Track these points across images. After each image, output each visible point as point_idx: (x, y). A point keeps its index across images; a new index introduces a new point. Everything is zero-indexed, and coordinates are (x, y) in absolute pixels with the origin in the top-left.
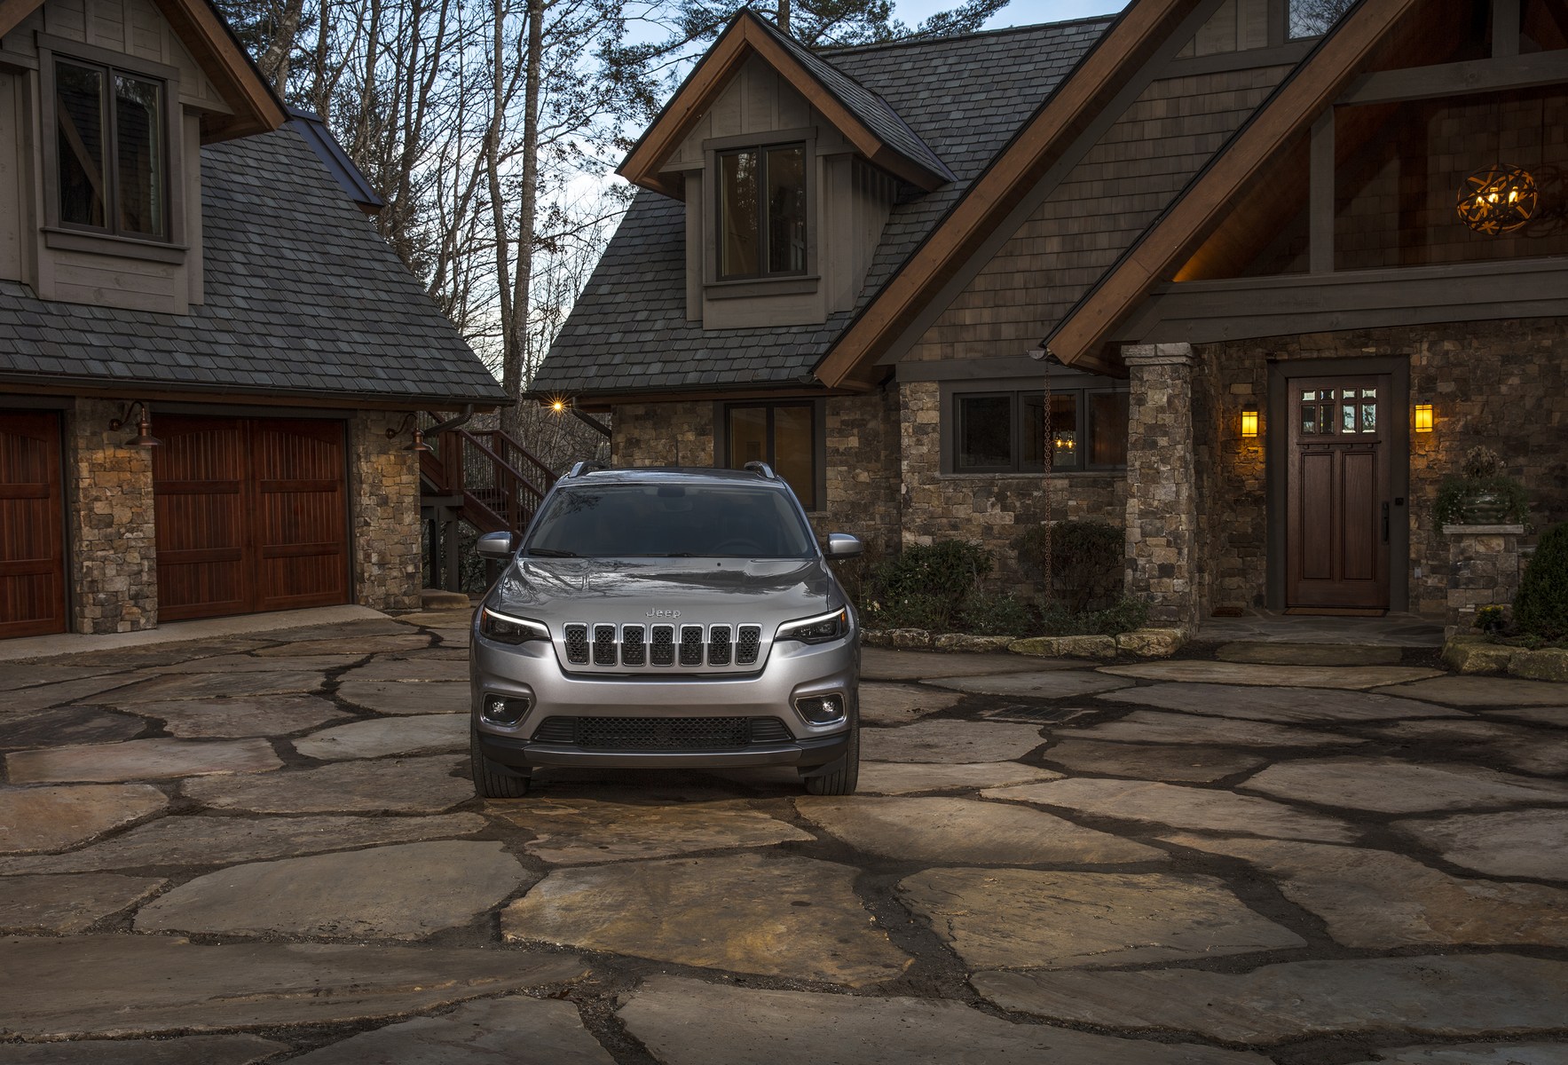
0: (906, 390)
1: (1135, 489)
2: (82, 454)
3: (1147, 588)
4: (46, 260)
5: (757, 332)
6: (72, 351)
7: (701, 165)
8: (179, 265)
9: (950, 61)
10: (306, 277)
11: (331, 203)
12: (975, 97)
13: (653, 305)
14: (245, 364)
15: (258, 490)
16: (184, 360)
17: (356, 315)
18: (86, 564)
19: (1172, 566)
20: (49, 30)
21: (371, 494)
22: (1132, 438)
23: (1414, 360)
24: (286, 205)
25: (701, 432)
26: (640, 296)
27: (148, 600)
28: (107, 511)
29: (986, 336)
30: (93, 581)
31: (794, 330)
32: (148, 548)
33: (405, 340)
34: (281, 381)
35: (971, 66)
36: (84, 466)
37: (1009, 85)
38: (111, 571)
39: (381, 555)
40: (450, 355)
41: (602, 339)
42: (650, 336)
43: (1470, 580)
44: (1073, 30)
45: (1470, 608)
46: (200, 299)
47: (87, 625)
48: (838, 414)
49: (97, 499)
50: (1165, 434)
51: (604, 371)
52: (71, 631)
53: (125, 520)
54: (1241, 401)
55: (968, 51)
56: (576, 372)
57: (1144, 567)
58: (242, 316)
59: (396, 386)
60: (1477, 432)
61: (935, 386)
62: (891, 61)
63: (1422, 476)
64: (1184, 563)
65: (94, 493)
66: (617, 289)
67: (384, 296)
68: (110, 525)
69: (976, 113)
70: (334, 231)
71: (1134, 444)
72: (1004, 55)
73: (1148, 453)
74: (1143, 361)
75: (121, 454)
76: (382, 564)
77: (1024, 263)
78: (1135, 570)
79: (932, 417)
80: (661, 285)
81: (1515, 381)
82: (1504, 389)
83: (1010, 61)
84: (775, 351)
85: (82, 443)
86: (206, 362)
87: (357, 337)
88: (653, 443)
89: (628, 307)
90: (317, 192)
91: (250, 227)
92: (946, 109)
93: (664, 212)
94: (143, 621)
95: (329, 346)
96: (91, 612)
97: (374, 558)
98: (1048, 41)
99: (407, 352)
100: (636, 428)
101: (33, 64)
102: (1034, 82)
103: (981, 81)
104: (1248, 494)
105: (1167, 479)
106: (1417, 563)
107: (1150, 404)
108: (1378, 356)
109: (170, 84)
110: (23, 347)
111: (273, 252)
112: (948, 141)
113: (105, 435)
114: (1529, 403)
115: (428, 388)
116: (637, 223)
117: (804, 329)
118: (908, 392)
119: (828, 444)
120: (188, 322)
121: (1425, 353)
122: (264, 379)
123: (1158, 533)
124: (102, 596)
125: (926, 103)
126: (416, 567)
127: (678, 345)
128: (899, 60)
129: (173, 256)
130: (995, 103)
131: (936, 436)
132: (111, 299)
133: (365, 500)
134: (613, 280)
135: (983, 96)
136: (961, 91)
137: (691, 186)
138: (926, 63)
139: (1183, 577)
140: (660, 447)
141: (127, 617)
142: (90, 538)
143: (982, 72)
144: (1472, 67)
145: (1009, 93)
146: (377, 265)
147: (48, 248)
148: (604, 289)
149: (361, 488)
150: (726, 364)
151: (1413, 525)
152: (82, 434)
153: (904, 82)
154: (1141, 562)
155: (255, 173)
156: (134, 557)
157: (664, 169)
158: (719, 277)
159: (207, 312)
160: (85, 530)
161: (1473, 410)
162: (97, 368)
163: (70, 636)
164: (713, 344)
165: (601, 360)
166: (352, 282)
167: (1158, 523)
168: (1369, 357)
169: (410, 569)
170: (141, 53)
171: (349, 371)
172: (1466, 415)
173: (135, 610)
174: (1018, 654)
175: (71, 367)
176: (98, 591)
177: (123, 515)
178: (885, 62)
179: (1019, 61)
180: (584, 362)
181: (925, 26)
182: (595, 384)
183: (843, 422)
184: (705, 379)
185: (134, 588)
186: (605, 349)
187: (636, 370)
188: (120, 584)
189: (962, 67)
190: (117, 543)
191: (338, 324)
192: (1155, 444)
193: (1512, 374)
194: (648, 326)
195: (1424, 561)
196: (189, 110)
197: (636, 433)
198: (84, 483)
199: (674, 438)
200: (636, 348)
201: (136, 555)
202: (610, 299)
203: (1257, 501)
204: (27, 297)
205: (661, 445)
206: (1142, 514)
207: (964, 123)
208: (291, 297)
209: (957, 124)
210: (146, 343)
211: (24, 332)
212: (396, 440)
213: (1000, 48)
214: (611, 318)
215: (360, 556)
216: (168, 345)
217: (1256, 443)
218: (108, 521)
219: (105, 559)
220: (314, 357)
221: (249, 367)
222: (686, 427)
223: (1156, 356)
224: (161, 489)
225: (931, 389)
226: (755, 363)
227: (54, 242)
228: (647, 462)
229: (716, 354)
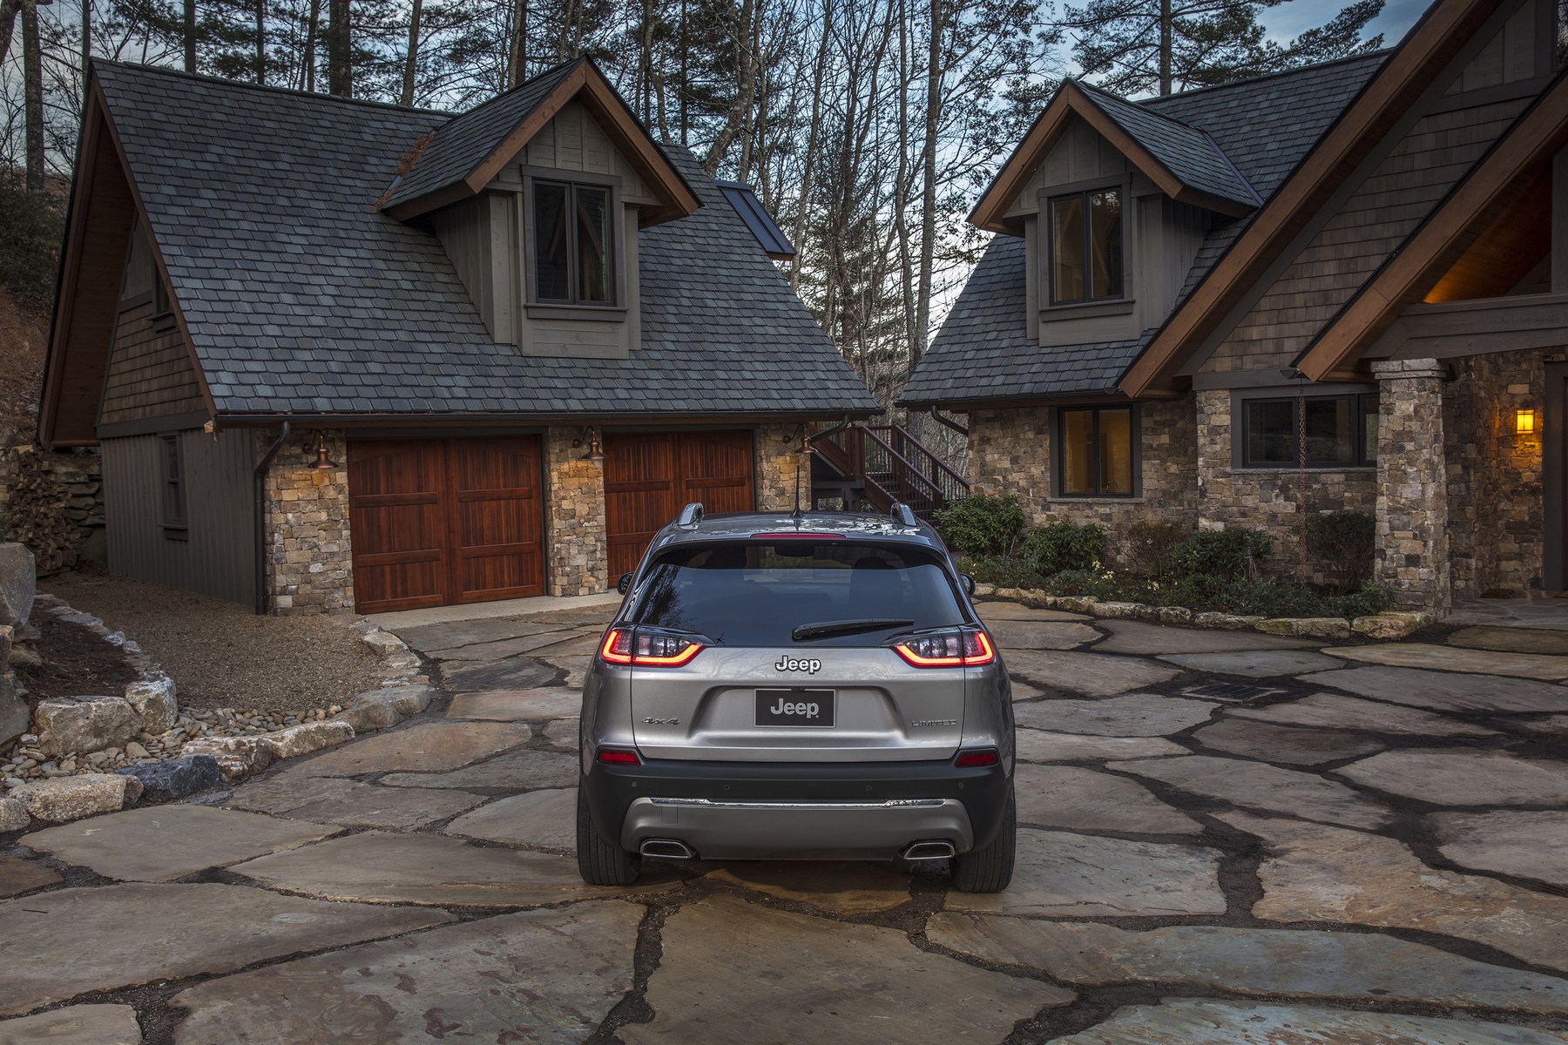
0: (1201, 397)
1: (1384, 489)
2: (553, 466)
3: (1395, 576)
4: (527, 326)
5: (1083, 348)
6: (542, 394)
7: (1036, 210)
8: (622, 323)
9: (1273, 96)
10: (722, 321)
11: (748, 258)
12: (1291, 129)
13: (1002, 326)
14: (668, 394)
15: (684, 487)
16: (622, 394)
17: (759, 348)
18: (557, 546)
19: (1418, 557)
20: (530, 163)
21: (771, 487)
22: (1382, 443)
24: (713, 264)
25: (1039, 431)
26: (992, 319)
27: (600, 572)
28: (571, 507)
29: (1271, 349)
30: (561, 559)
31: (1113, 345)
32: (600, 533)
33: (797, 366)
34: (694, 405)
35: (1290, 100)
36: (554, 475)
37: (1322, 115)
38: (574, 550)
40: (833, 376)
41: (959, 357)
42: (997, 353)
46: (638, 345)
47: (558, 590)
48: (1151, 415)
49: (564, 498)
50: (1412, 440)
51: (959, 383)
52: (547, 594)
53: (584, 513)
54: (1518, 399)
55: (1289, 86)
56: (936, 385)
57: (1392, 557)
58: (670, 356)
59: (785, 404)
61: (1227, 393)
62: (1220, 100)
64: (1429, 554)
65: (562, 494)
66: (975, 313)
67: (784, 331)
68: (573, 517)
69: (1290, 143)
70: (749, 281)
71: (1383, 449)
72: (1321, 87)
73: (1396, 456)
74: (1391, 375)
75: (581, 464)
77: (1303, 285)
78: (1384, 560)
79: (1225, 420)
80: (1010, 309)
83: (1325, 93)
84: (1097, 364)
85: (553, 458)
86: (639, 394)
87: (758, 366)
88: (1000, 441)
89: (982, 328)
90: (738, 250)
91: (683, 285)
92: (1264, 141)
94: (597, 587)
95: (735, 375)
96: (560, 582)
99: (797, 375)
100: (987, 428)
101: (519, 188)
103: (1297, 113)
104: (1525, 485)
105: (1413, 479)
107: (1398, 413)
109: (616, 190)
110: (509, 393)
111: (699, 303)
112: (1262, 171)
113: (569, 451)
115: (811, 404)
116: (995, 256)
117: (1120, 345)
118: (1203, 399)
119: (1144, 441)
120: (628, 365)
122: (681, 405)
123: (1404, 527)
124: (568, 569)
125: (1246, 136)
127: (1019, 360)
128: (1227, 99)
129: (617, 316)
131: (1228, 436)
132: (573, 352)
133: (766, 492)
134: (972, 305)
135: (1297, 127)
136: (1279, 123)
137: (1029, 228)
138: (1251, 100)
139: (1428, 567)
140: (1006, 444)
141: (586, 585)
142: (559, 528)
143: (1299, 105)
146: (781, 306)
147: (529, 319)
148: (965, 314)
149: (763, 483)
150: (1056, 377)
152: (554, 449)
153: (1229, 118)
154: (1389, 552)
155: (691, 240)
156: (591, 540)
157: (1007, 215)
158: (1052, 303)
159: (643, 355)
160: (556, 521)
162: (559, 405)
163: (546, 598)
164: (1047, 358)
165: (957, 374)
166: (758, 321)
167: (1405, 519)
170: (595, 170)
171: (749, 394)
173: (592, 579)
174: (1263, 632)
175: (540, 406)
176: (565, 566)
177: (582, 509)
178: (1215, 101)
179: (1334, 91)
180: (944, 376)
181: (1297, 42)
182: (950, 394)
183: (1156, 422)
184: (1038, 389)
185: (591, 563)
186: (960, 365)
187: (984, 382)
188: (581, 561)
189: (1282, 101)
190: (578, 530)
191: (745, 357)
192: (1402, 449)
194: (996, 344)
196: (628, 206)
197: (988, 433)
198: (554, 488)
199: (1017, 436)
200: (985, 363)
201: (592, 538)
202: (968, 322)
203: (1534, 491)
204: (517, 356)
205: (1007, 442)
206: (1391, 511)
207: (1278, 153)
208: (710, 338)
209: (1271, 155)
210: (595, 384)
211: (511, 382)
212: (791, 444)
216: (611, 384)
217: (1534, 438)
218: (572, 514)
219: (569, 542)
220: (722, 385)
221: (671, 397)
222: (1027, 427)
223: (1403, 371)
224: (609, 489)
225: (1223, 396)
226: (1079, 375)
227: (533, 313)
228: (996, 456)
229: (1048, 368)
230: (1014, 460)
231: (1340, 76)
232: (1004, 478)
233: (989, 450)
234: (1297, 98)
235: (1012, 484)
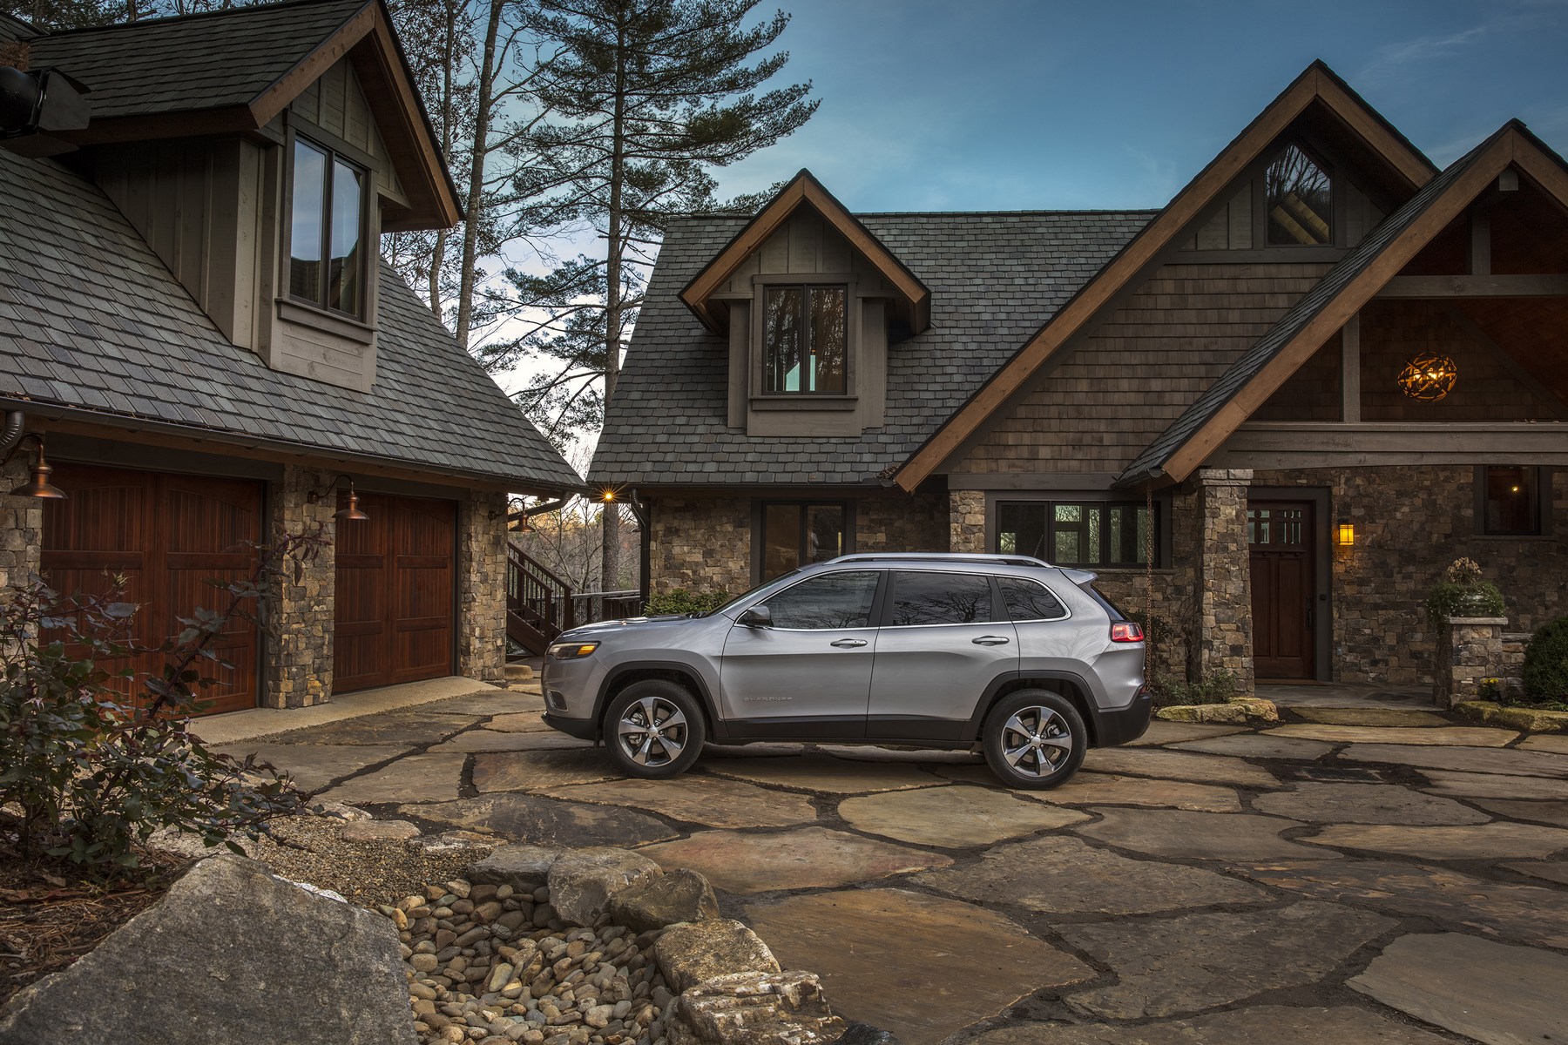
0: (956, 497)
1: (1210, 584)
3: (1221, 664)
4: (277, 329)
5: (799, 441)
6: (312, 423)
7: (750, 296)
8: (367, 345)
9: (893, 232)
10: (424, 366)
13: (689, 412)
14: (426, 445)
15: (396, 565)
16: (386, 437)
17: (469, 404)
18: (285, 636)
19: (1241, 647)
20: (294, 110)
21: (478, 572)
22: (1208, 543)
23: (1335, 490)
25: (739, 524)
26: (674, 404)
27: (327, 674)
28: (302, 584)
29: (1026, 455)
30: (289, 655)
31: (833, 441)
32: (329, 621)
33: (508, 430)
34: (455, 462)
35: (914, 238)
38: (302, 644)
39: (482, 629)
41: (649, 439)
42: (696, 439)
43: (1469, 659)
44: (989, 220)
45: (1470, 681)
47: (282, 702)
48: (867, 513)
50: (1235, 541)
51: (659, 467)
52: (262, 706)
53: (315, 593)
56: (633, 467)
57: (1218, 648)
58: (402, 398)
60: (1380, 547)
61: (982, 494)
63: (1341, 578)
64: (1250, 645)
66: (647, 396)
68: (303, 598)
71: (1209, 549)
73: (1221, 556)
74: (1217, 482)
75: (316, 527)
76: (481, 638)
78: (1211, 650)
79: (979, 520)
81: (1406, 509)
82: (1398, 515)
83: (946, 238)
84: (822, 458)
85: (288, 515)
86: (401, 440)
87: (479, 424)
88: (692, 533)
89: (664, 412)
93: (671, 333)
94: (322, 695)
95: (467, 432)
96: (287, 686)
97: (477, 633)
98: (972, 226)
99: (514, 440)
100: (675, 518)
101: (281, 141)
102: (972, 256)
103: (925, 250)
106: (1339, 644)
107: (1222, 517)
108: (1308, 486)
109: (373, 174)
111: (395, 341)
113: (304, 507)
114: (1416, 526)
117: (842, 441)
118: (958, 498)
119: (858, 538)
120: (373, 401)
121: (1343, 486)
123: (1229, 621)
126: (503, 641)
127: (726, 448)
129: (364, 336)
130: (944, 269)
131: (982, 535)
132: (321, 373)
133: (473, 578)
134: (641, 387)
135: (933, 263)
136: (911, 257)
137: (736, 317)
139: (1250, 656)
141: (311, 691)
142: (289, 611)
143: (925, 244)
144: (1459, 280)
145: (954, 262)
147: (280, 318)
149: (470, 566)
150: (780, 467)
151: (1336, 615)
152: (289, 505)
154: (1216, 643)
156: (318, 630)
158: (763, 392)
159: (380, 392)
160: (285, 603)
161: (1377, 530)
163: (269, 712)
164: (759, 448)
165: (653, 458)
166: (453, 373)
167: (1230, 613)
168: (1301, 486)
169: (499, 643)
170: (354, 142)
172: (1372, 533)
173: (317, 683)
174: (1167, 720)
176: (292, 665)
177: (314, 588)
179: (951, 238)
180: (636, 458)
181: (732, 203)
182: (654, 478)
183: (872, 521)
185: (317, 661)
186: (654, 448)
187: (691, 467)
188: (308, 658)
190: (308, 616)
191: (463, 411)
192: (1226, 549)
193: (1404, 505)
194: (690, 430)
195: (1343, 643)
197: (676, 524)
198: (287, 555)
199: (713, 528)
200: (685, 448)
201: (320, 628)
204: (259, 366)
205: (699, 534)
206: (1217, 605)
208: (424, 383)
210: (356, 419)
211: (273, 401)
212: (495, 522)
213: (932, 226)
214: (651, 421)
215: (467, 630)
216: (370, 422)
218: (303, 594)
219: (299, 631)
220: (463, 441)
221: (429, 448)
222: (725, 520)
223: (1229, 479)
224: (340, 563)
225: (978, 496)
226: (806, 468)
227: (286, 313)
228: (686, 549)
229: (765, 458)
230: (708, 554)
231: (951, 226)
232: (694, 572)
233: (676, 541)
234: (919, 238)
235: (705, 579)
